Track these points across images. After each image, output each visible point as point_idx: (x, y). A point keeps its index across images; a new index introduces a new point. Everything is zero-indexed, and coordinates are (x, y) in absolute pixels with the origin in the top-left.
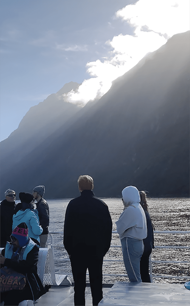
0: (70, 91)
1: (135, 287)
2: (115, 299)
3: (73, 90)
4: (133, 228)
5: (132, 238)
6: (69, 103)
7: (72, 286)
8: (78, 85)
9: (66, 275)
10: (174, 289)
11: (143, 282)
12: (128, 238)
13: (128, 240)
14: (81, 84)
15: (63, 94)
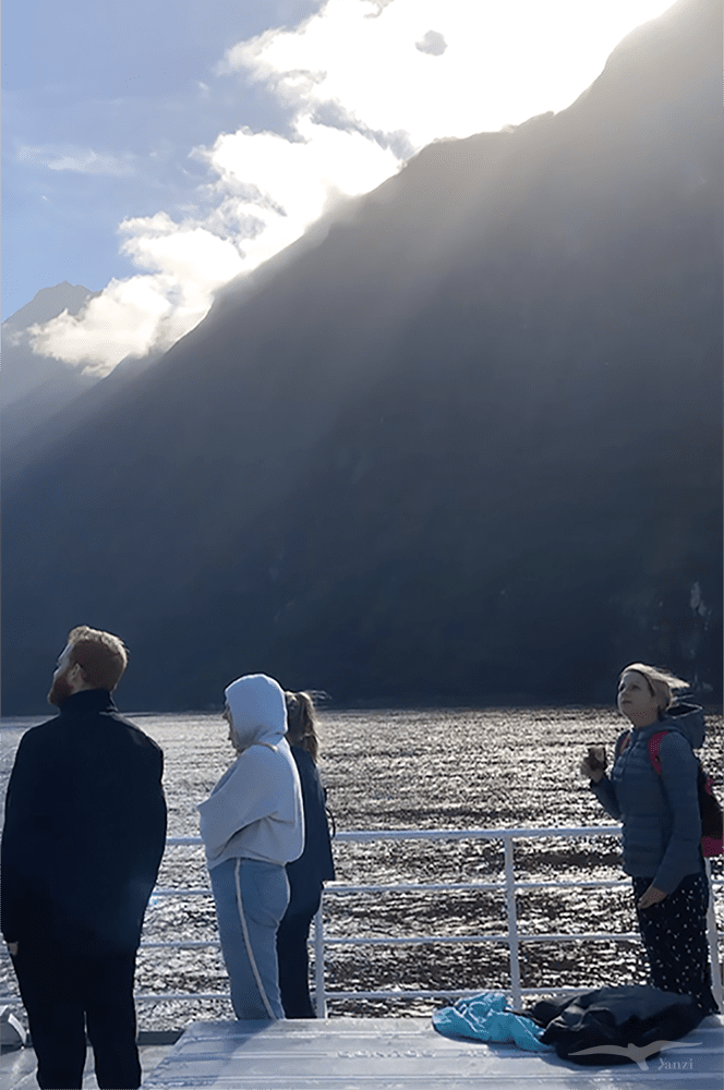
0: (57, 316)
1: (262, 1036)
2: (185, 1085)
3: (69, 313)
4: (262, 824)
5: (258, 861)
6: (51, 359)
7: (26, 1047)
8: (88, 297)
9: (6, 1007)
10: (396, 1037)
11: (288, 1017)
12: (243, 859)
13: (241, 866)
14: (99, 294)
15: (31, 325)
